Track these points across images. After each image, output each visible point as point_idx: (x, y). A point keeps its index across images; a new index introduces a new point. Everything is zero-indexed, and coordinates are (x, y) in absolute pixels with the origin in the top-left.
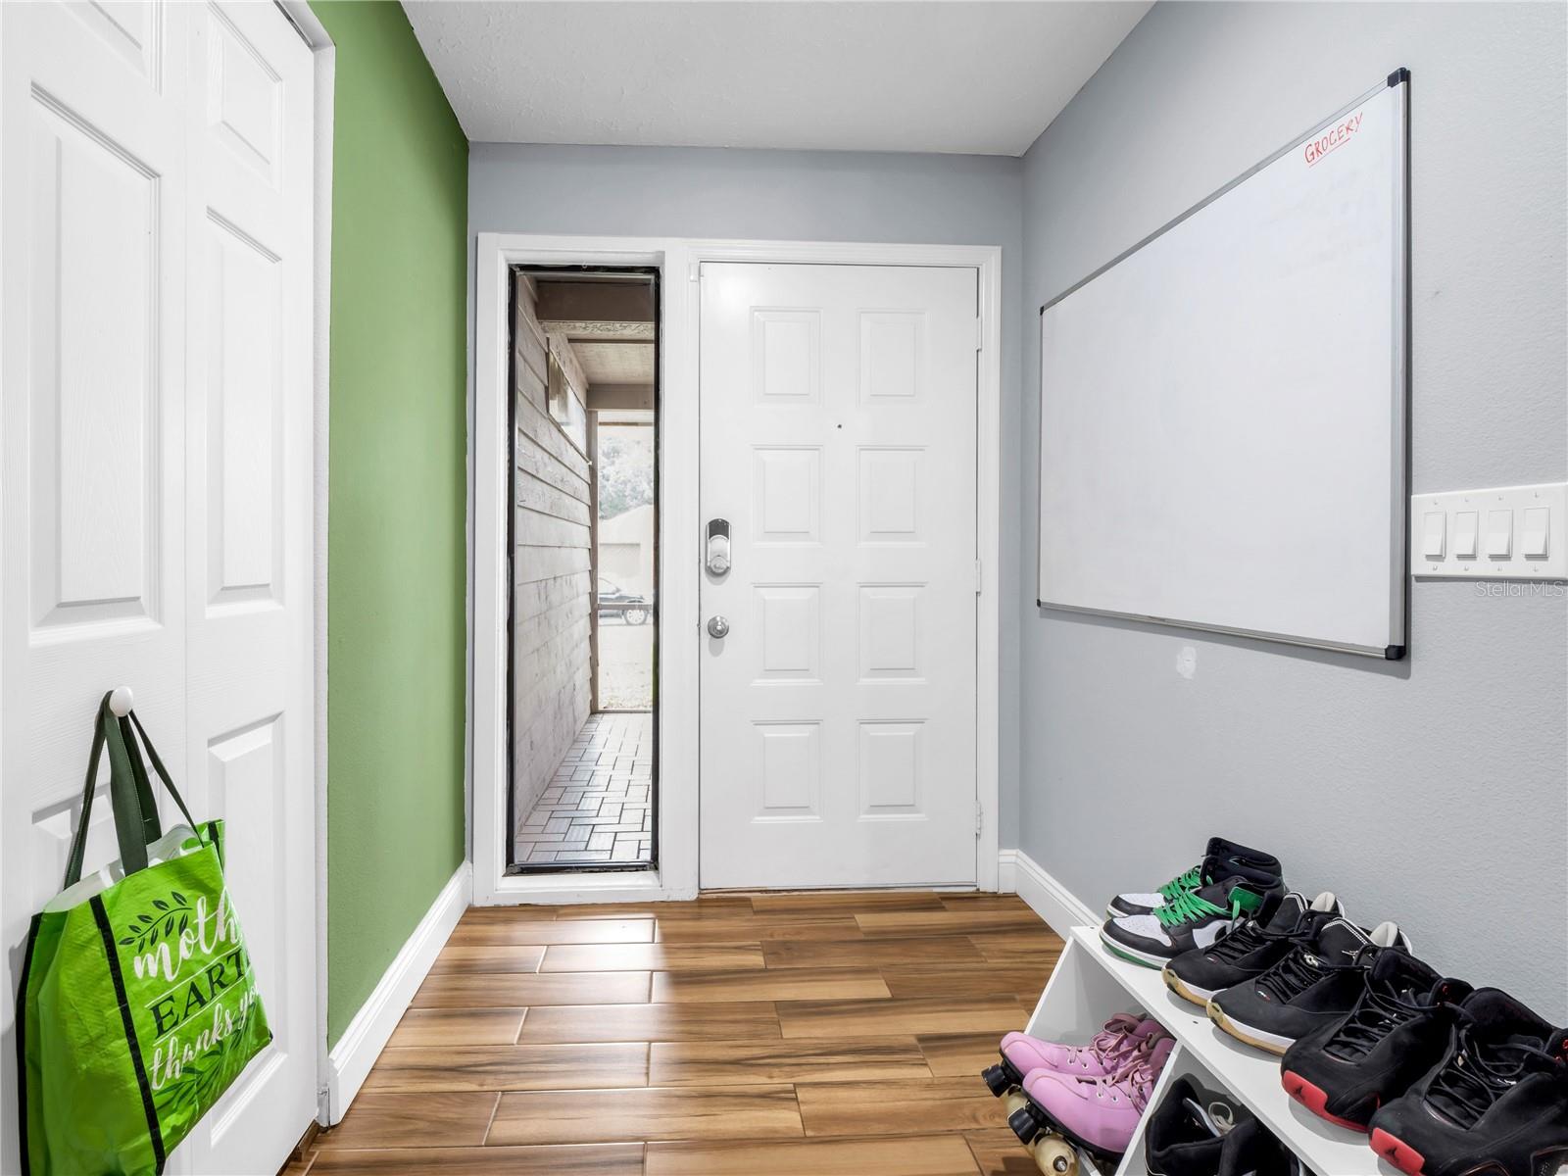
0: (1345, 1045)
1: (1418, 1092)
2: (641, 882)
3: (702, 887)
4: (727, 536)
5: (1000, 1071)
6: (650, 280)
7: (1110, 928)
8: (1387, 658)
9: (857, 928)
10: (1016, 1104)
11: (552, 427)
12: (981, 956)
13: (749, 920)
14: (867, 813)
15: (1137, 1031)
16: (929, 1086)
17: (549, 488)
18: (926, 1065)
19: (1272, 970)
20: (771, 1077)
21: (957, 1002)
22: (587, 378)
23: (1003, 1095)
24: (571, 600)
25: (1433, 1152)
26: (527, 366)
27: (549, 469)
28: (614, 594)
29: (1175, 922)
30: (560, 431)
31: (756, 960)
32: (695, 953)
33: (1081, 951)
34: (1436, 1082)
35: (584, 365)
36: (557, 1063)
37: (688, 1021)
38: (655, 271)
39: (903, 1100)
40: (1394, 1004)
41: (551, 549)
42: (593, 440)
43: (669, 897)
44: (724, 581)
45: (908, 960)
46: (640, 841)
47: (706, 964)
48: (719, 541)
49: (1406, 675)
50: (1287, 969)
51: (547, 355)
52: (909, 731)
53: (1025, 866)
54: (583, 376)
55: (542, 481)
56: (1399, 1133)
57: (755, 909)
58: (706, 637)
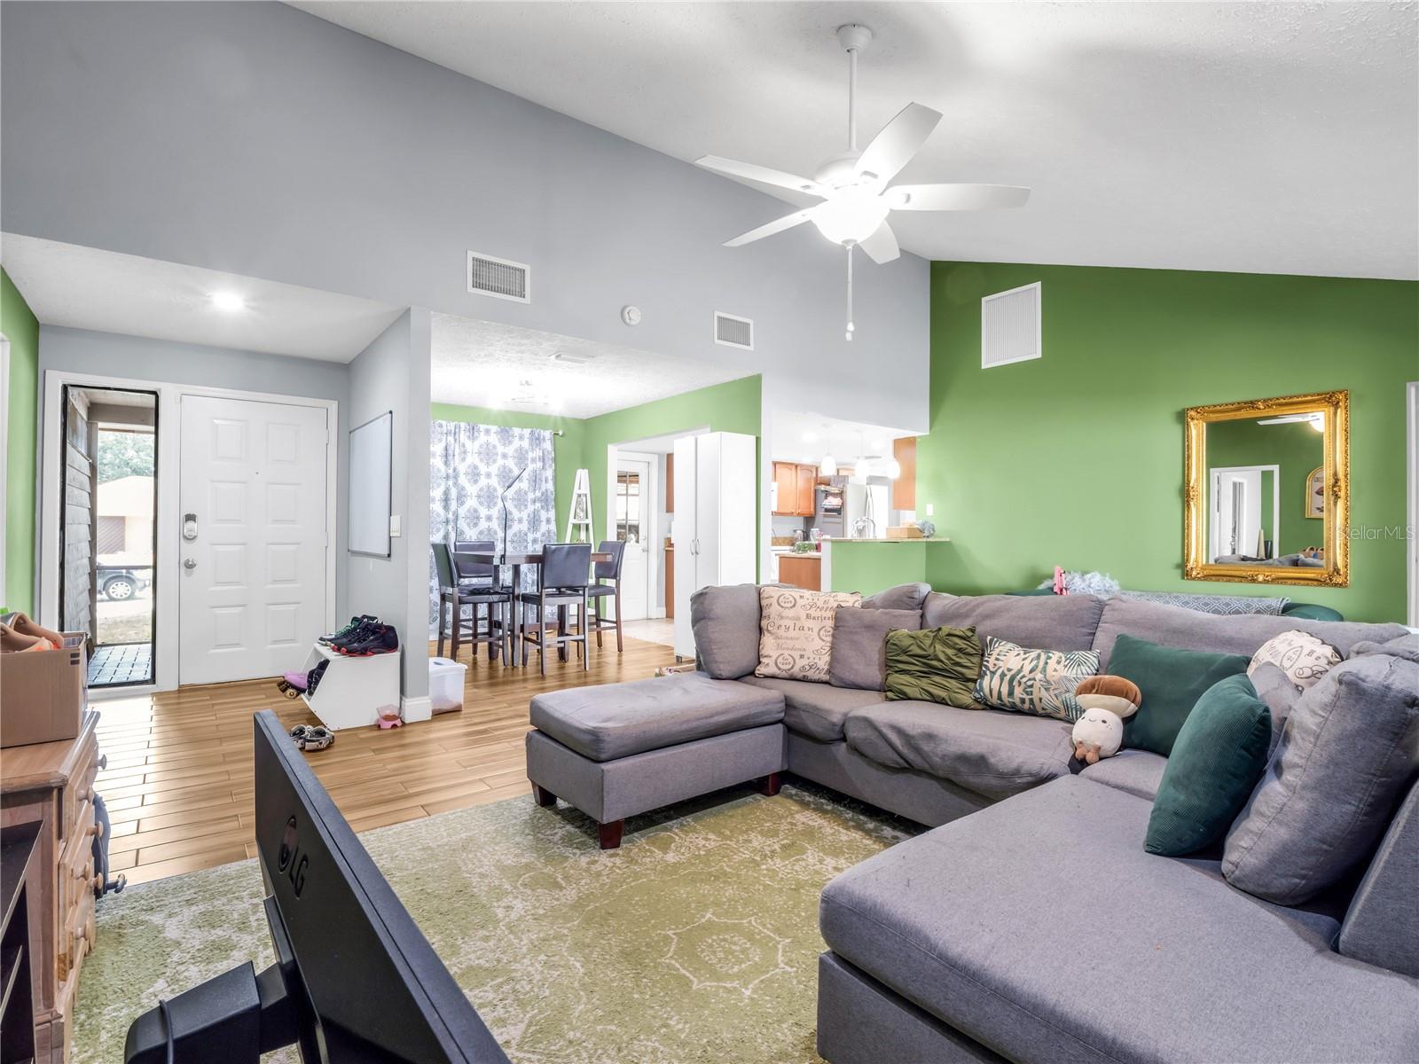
2: (144, 687)
3: (181, 685)
4: (195, 521)
8: (387, 557)
14: (271, 644)
22: (90, 400)
38: (155, 394)
43: (161, 691)
44: (192, 542)
46: (146, 672)
48: (190, 524)
49: (394, 563)
52: (293, 607)
54: (87, 400)
58: (183, 569)
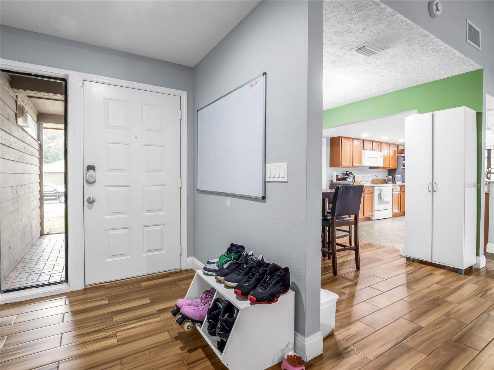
0: (248, 281)
1: (258, 287)
2: (60, 287)
3: (86, 285)
4: (94, 171)
5: (176, 310)
6: (62, 83)
7: (205, 269)
8: (262, 199)
9: (142, 286)
10: (179, 316)
11: (19, 128)
12: (179, 286)
13: (103, 291)
14: (146, 253)
15: (211, 292)
16: (159, 322)
17: (17, 151)
18: (159, 317)
19: (237, 270)
20: (108, 332)
21: (171, 299)
22: (37, 111)
23: (176, 316)
24: (29, 193)
25: (258, 297)
26: (5, 105)
27: (18, 144)
28: (53, 191)
29: (220, 264)
30: (23, 130)
31: (106, 302)
32: (82, 304)
33: (198, 276)
34: (262, 284)
35: (35, 106)
36: (21, 349)
37: (78, 324)
38: (65, 80)
39: (151, 327)
40: (258, 271)
41: (19, 174)
42: (40, 134)
43: (72, 290)
44: (93, 186)
45: (158, 292)
46: (61, 275)
47: (87, 307)
48: (91, 172)
49: (265, 202)
50: (240, 269)
51: (16, 102)
52: (159, 228)
53: (194, 261)
54: (35, 110)
55: (13, 149)
56: (252, 295)
57: (106, 288)
58: (86, 204)
